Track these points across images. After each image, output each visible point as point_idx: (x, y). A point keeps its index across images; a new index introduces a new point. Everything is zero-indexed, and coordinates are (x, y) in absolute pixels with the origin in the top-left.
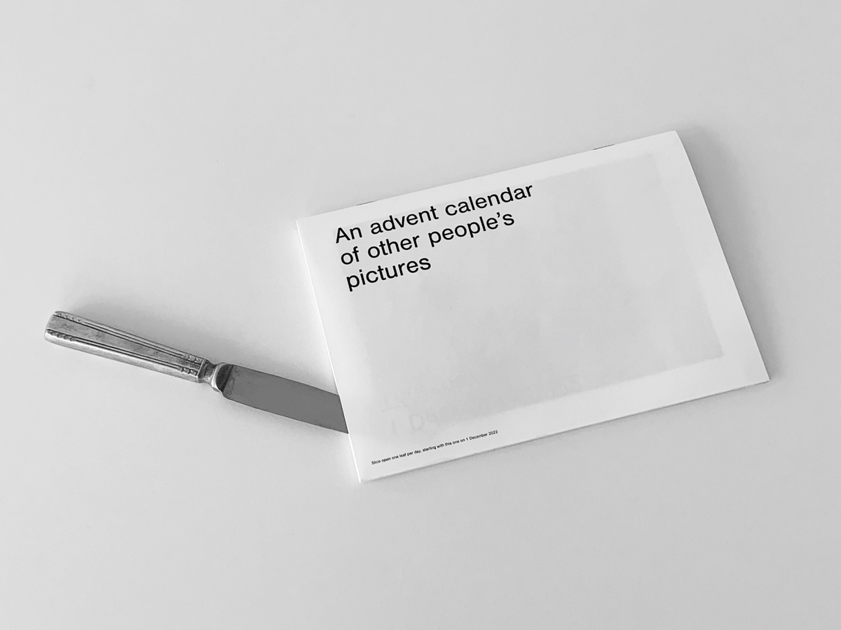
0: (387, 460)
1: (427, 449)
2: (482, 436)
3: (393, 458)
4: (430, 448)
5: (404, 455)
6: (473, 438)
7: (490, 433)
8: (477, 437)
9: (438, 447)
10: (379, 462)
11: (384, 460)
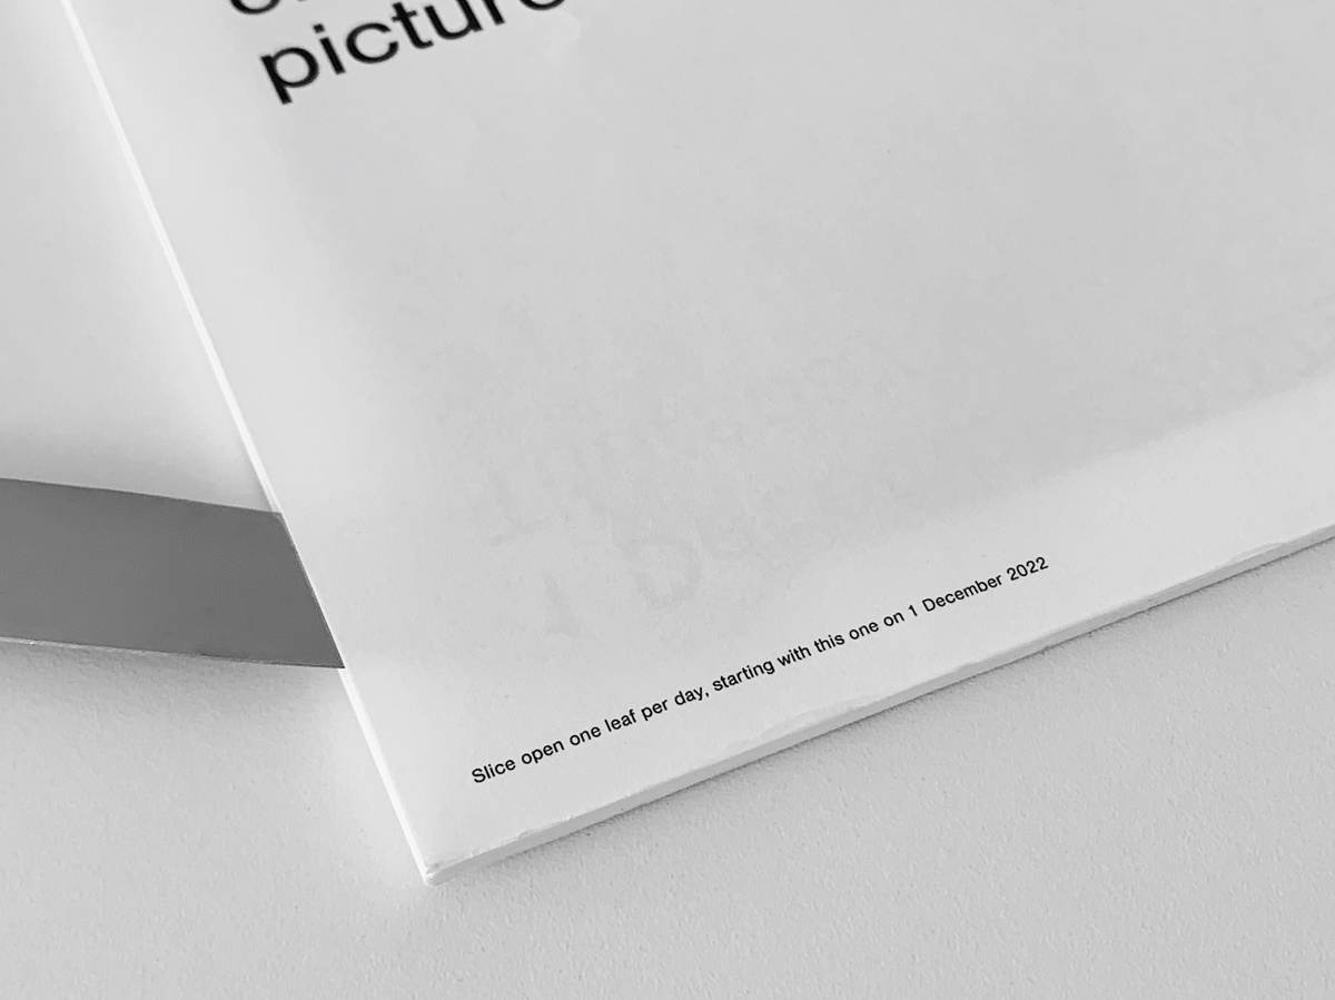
0: (548, 751)
1: (734, 680)
2: (979, 587)
3: (577, 739)
4: (749, 673)
5: (628, 719)
6: (940, 602)
7: (1015, 573)
8: (959, 595)
9: (784, 661)
10: (510, 765)
11: (533, 757)
